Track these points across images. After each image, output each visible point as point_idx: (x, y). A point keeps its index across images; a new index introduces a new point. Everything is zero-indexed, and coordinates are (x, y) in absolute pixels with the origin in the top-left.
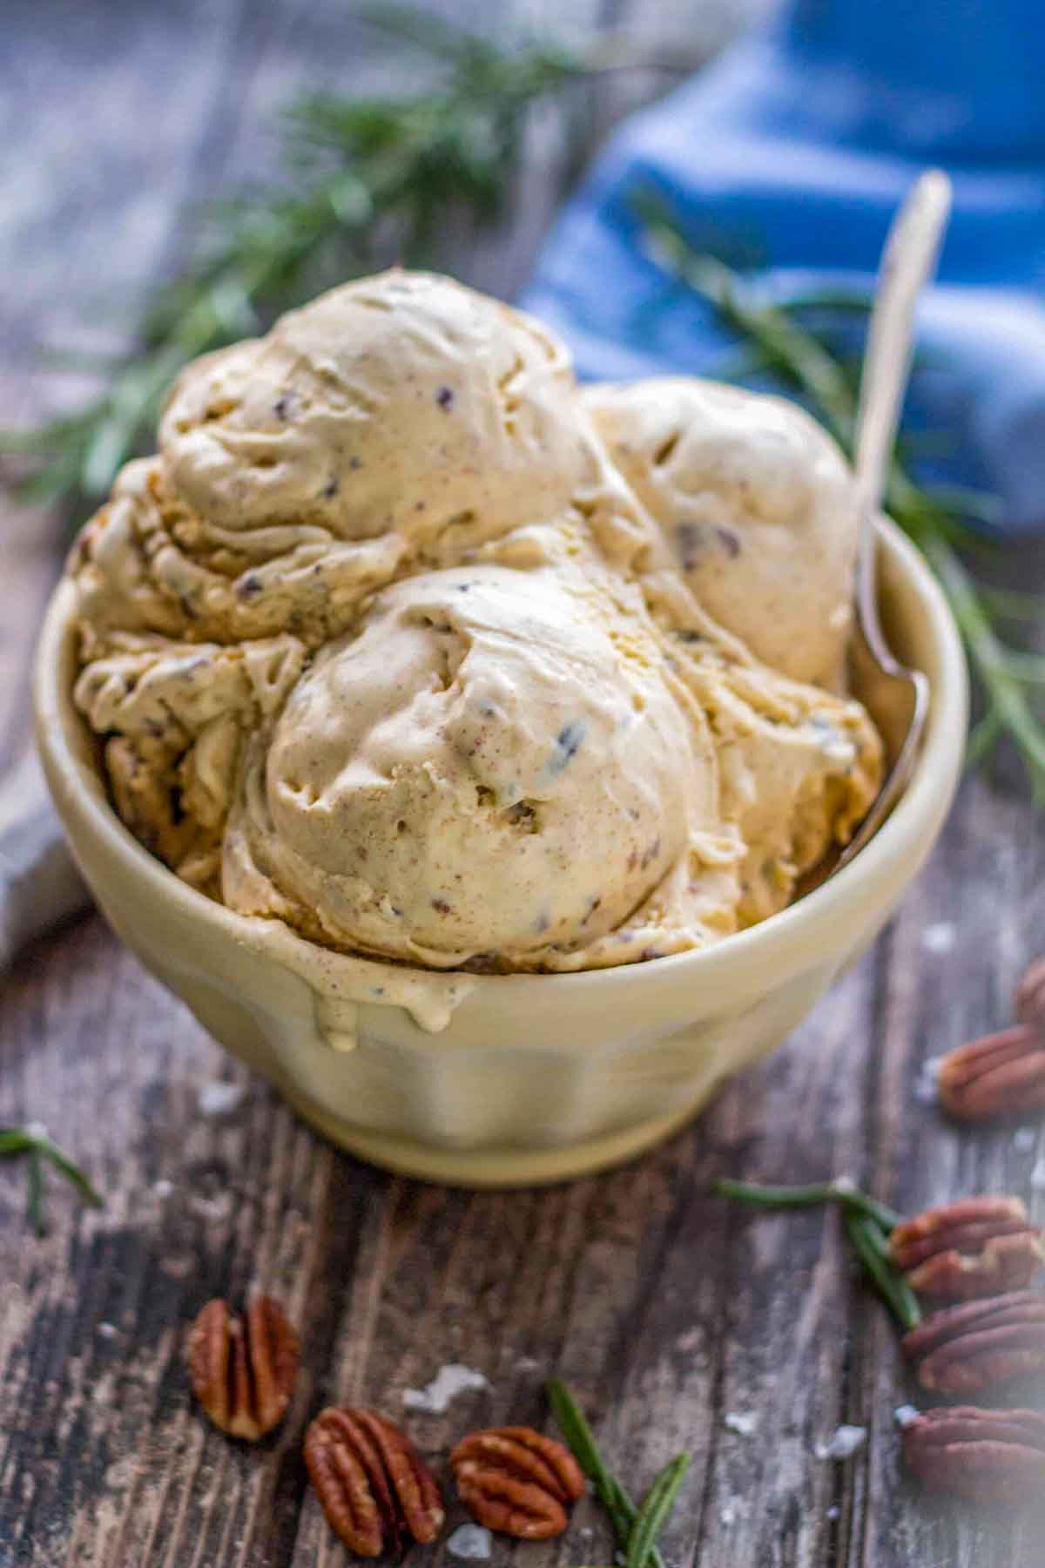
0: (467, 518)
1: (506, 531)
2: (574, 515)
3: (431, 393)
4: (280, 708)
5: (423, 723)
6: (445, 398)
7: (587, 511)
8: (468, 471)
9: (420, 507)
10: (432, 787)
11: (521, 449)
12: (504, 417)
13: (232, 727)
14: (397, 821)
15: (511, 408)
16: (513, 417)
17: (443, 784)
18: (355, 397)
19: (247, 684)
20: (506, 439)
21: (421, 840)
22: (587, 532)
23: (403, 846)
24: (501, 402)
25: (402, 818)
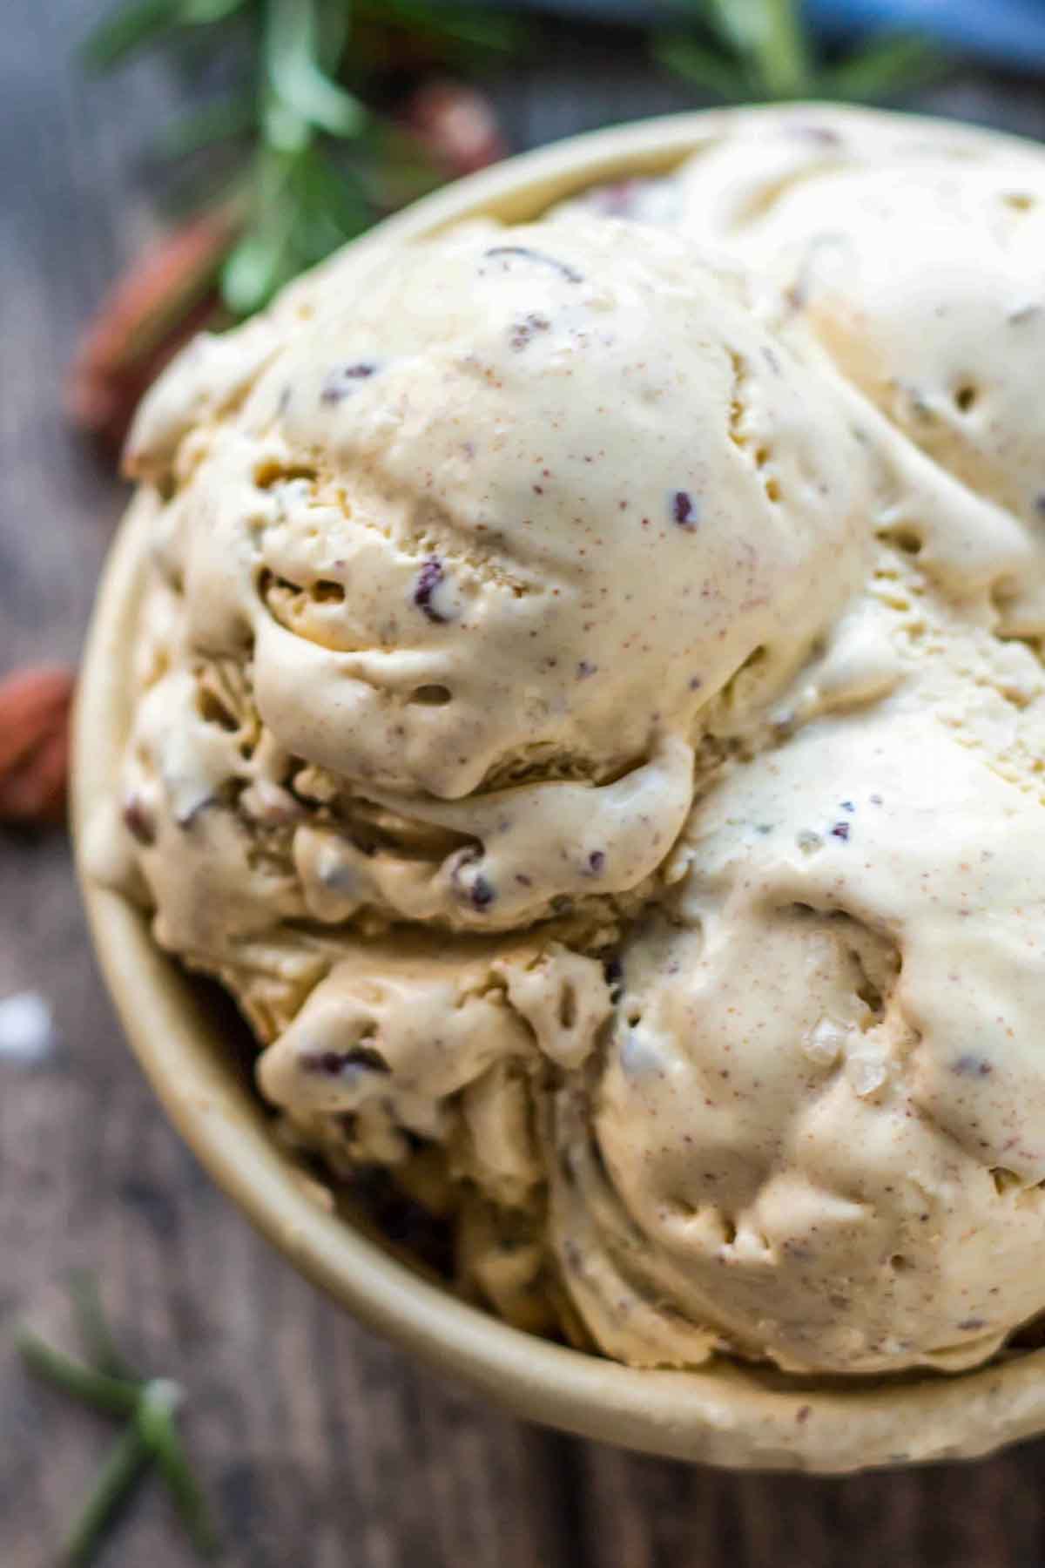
0: (758, 655)
1: (818, 649)
2: (890, 559)
3: (661, 511)
4: (597, 1062)
5: (878, 1100)
6: (682, 508)
7: (908, 543)
8: (751, 605)
9: (695, 684)
10: (932, 1201)
11: (798, 511)
12: (762, 478)
13: (515, 1086)
14: (889, 1259)
15: (762, 457)
16: (773, 469)
17: (947, 1192)
18: (551, 565)
19: (525, 1026)
20: (775, 511)
21: (932, 1272)
22: (919, 580)
23: (904, 1286)
24: (747, 457)
25: (897, 1253)
